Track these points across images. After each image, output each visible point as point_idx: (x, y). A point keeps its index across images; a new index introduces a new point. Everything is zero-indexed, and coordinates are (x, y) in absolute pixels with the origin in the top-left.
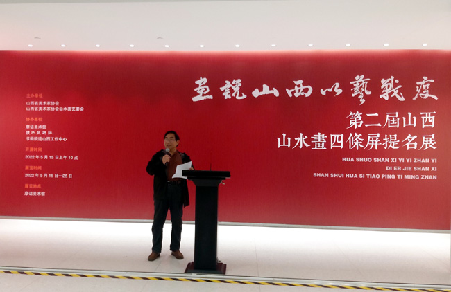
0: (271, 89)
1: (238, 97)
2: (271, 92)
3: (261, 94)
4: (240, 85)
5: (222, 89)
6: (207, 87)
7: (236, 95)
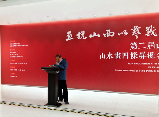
1: (83, 38)
2: (97, 35)
3: (93, 36)
4: (84, 33)
5: (77, 35)
6: (71, 35)
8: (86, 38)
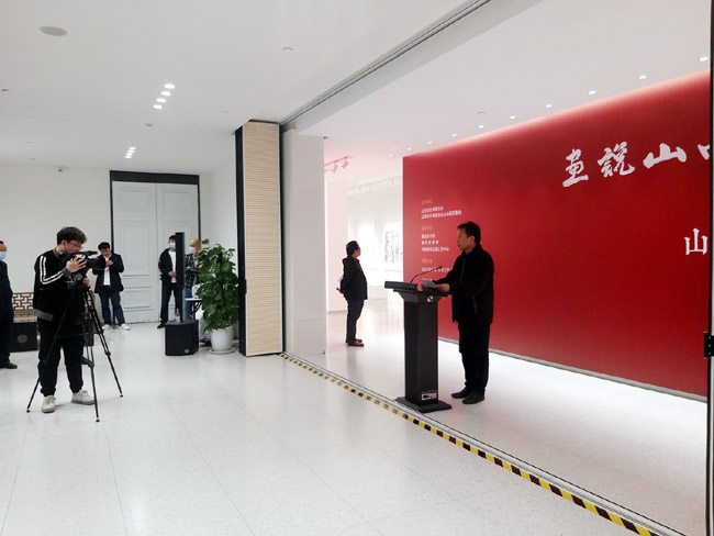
0: (673, 150)
1: (622, 173)
2: (674, 155)
3: (658, 160)
4: (625, 151)
5: (600, 162)
6: (581, 163)
7: (619, 169)
8: (632, 169)
